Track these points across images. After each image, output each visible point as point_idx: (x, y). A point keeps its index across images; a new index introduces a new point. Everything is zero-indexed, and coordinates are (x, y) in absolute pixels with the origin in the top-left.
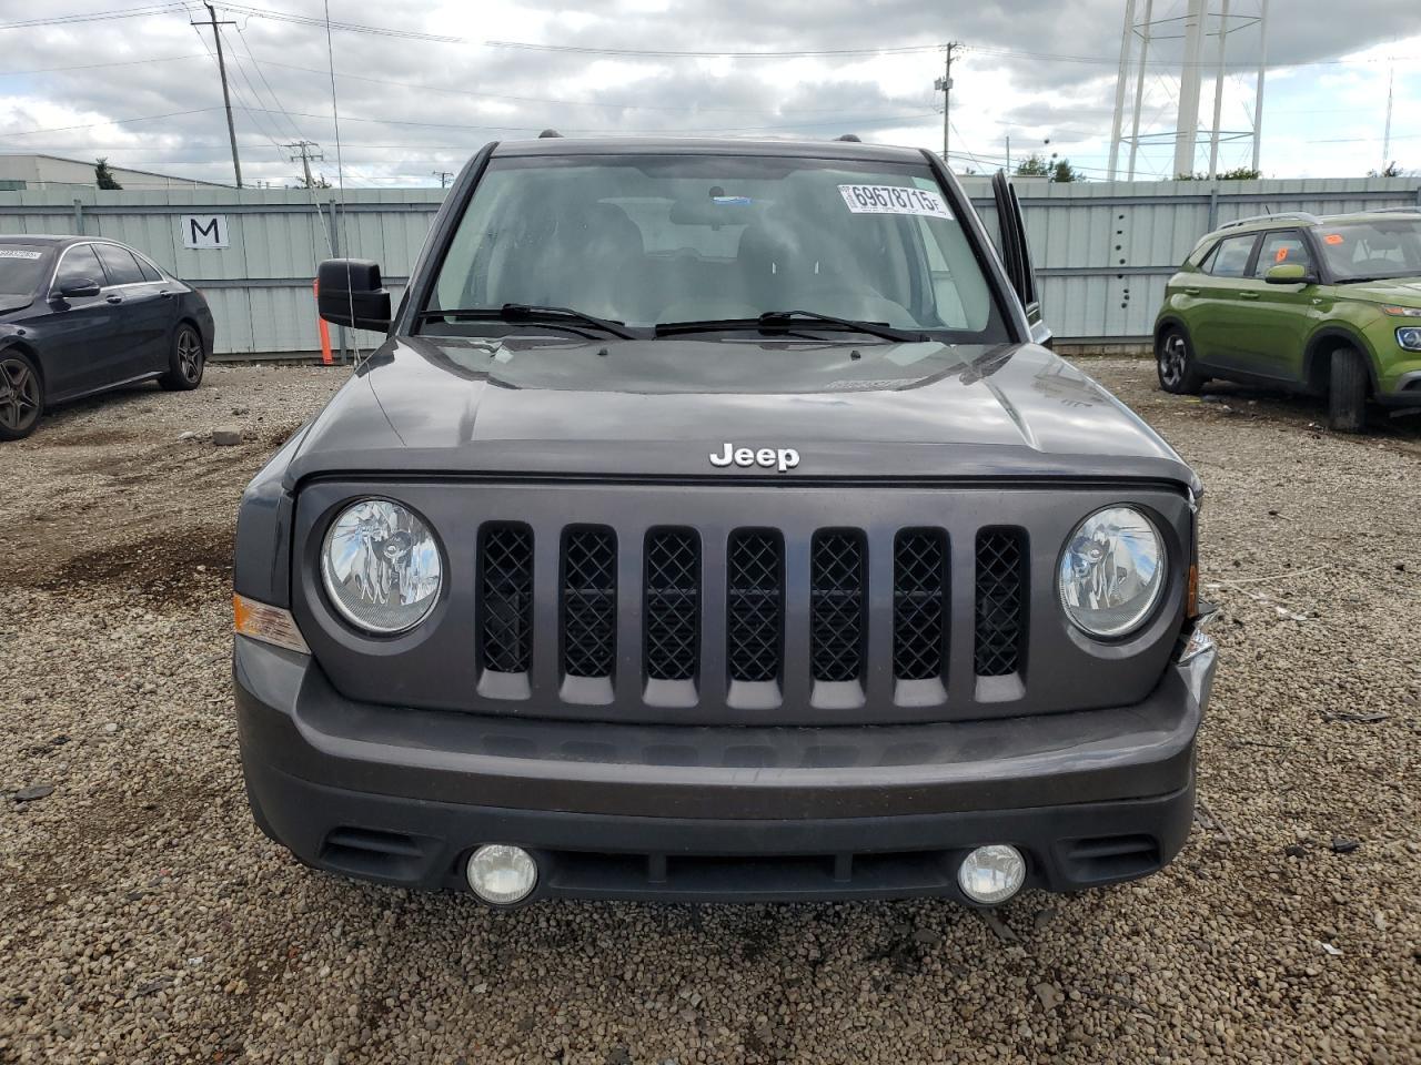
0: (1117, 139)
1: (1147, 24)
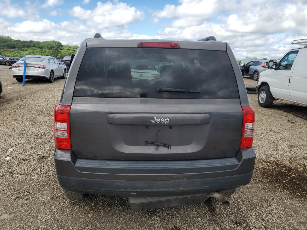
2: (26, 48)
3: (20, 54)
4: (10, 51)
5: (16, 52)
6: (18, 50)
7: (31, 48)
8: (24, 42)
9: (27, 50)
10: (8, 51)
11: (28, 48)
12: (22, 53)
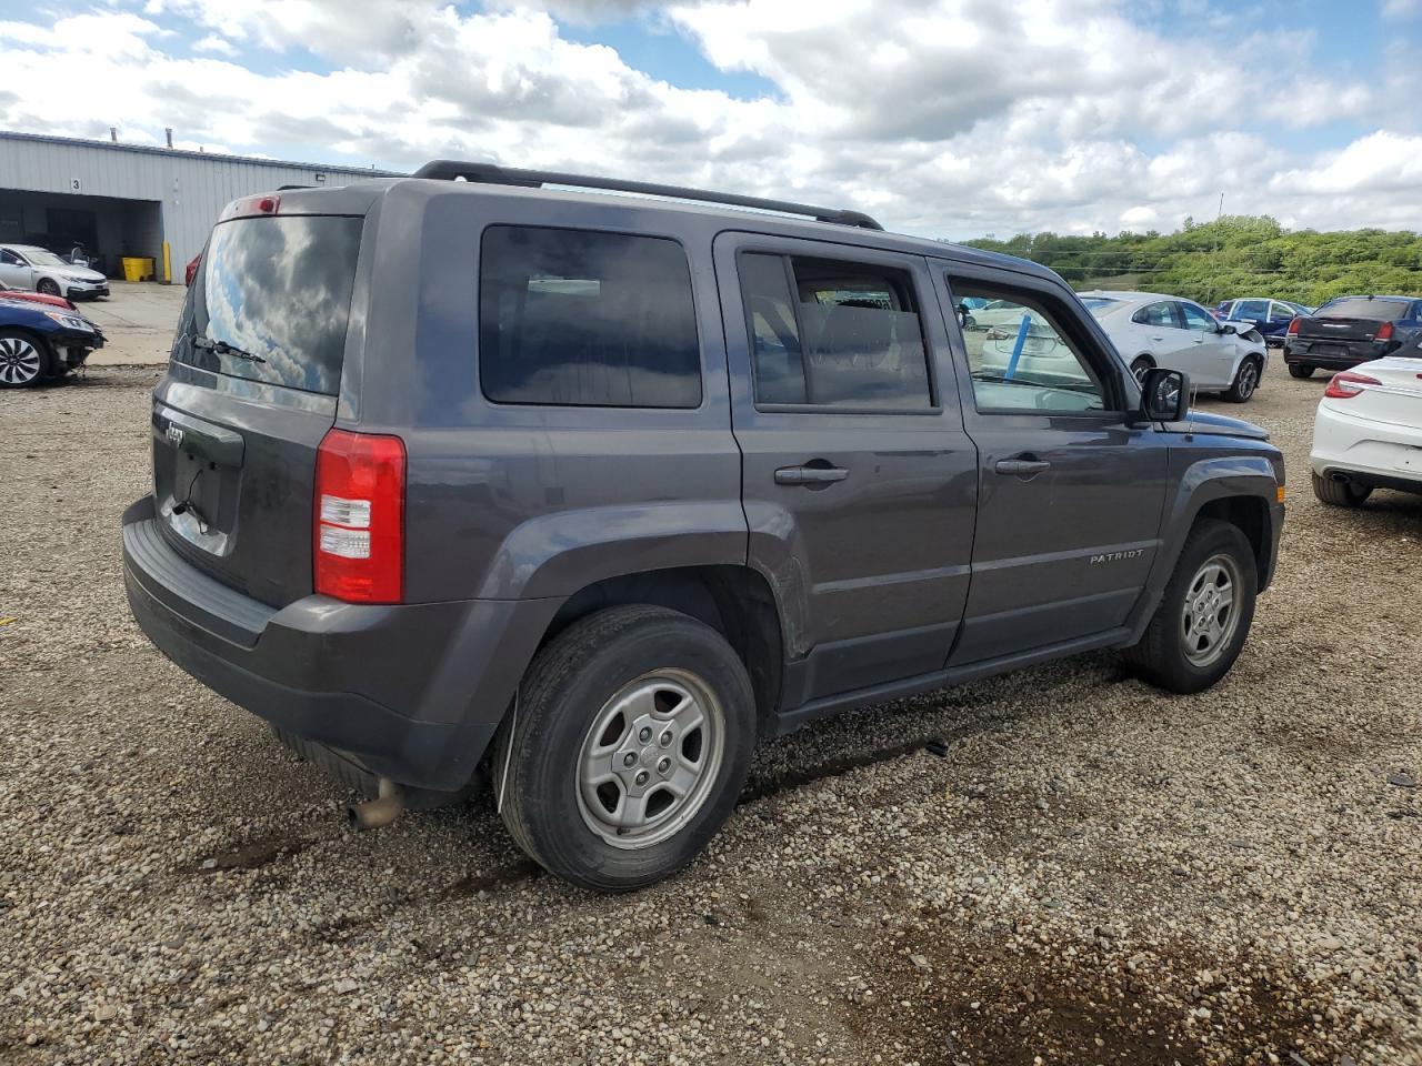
2: (1333, 268)
3: (1296, 294)
4: (1255, 284)
5: (1279, 286)
6: (1290, 278)
7: (1354, 266)
8: (1332, 238)
9: (1335, 277)
10: (1245, 284)
11: (1343, 267)
12: (1305, 291)
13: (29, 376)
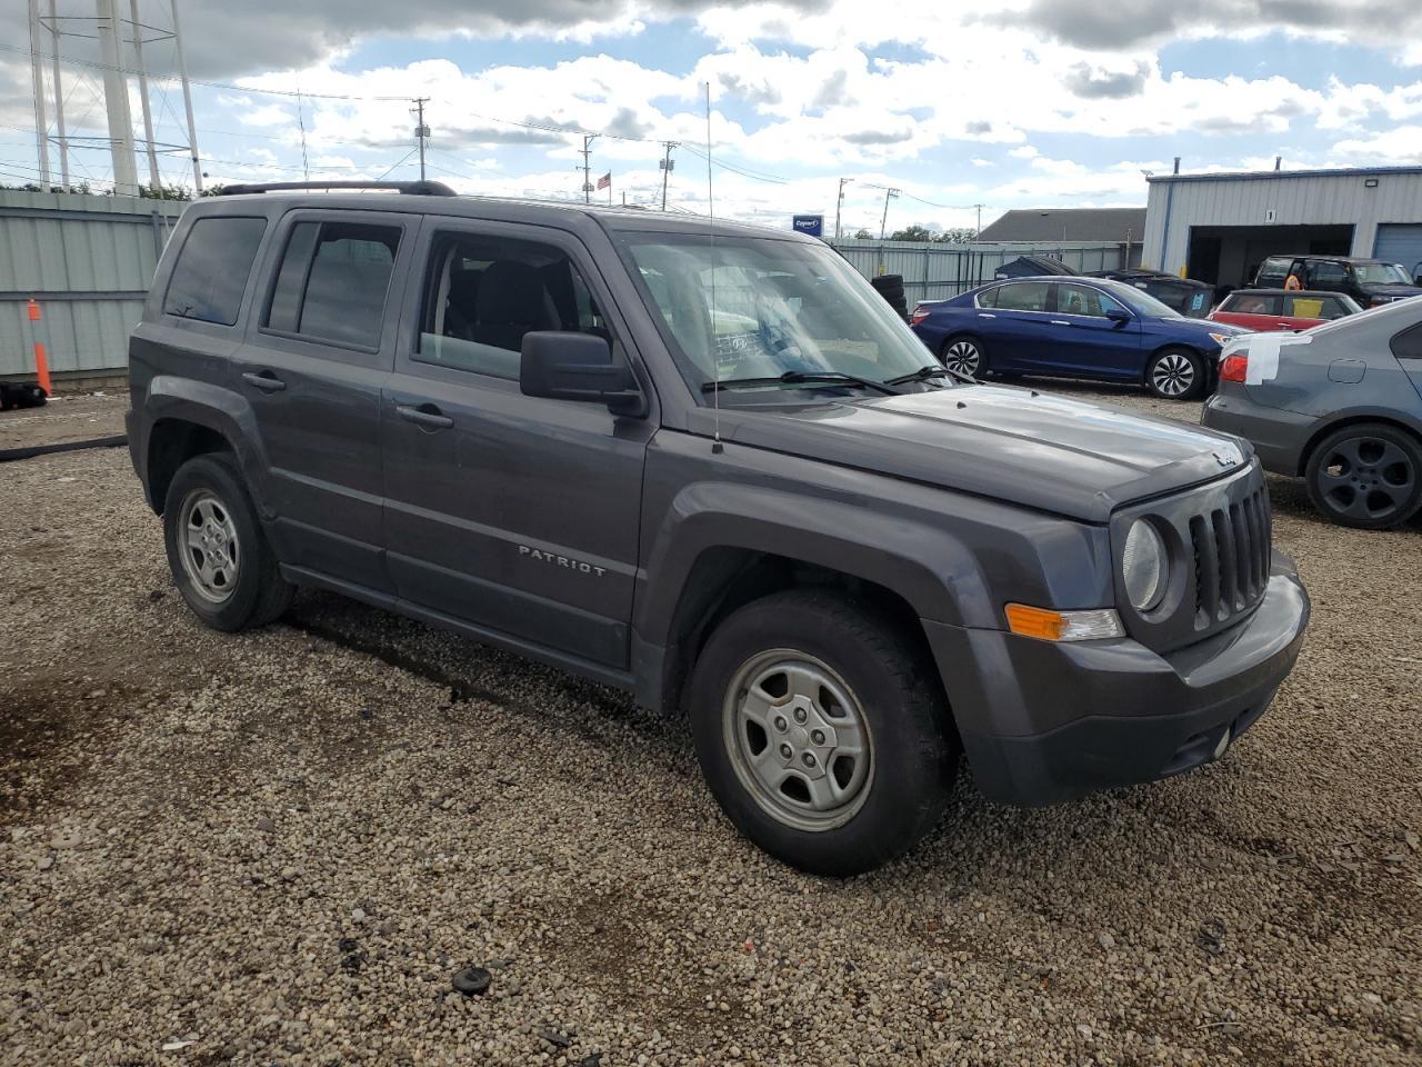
0: (43, 137)
1: (53, 17)
13: (1182, 390)
